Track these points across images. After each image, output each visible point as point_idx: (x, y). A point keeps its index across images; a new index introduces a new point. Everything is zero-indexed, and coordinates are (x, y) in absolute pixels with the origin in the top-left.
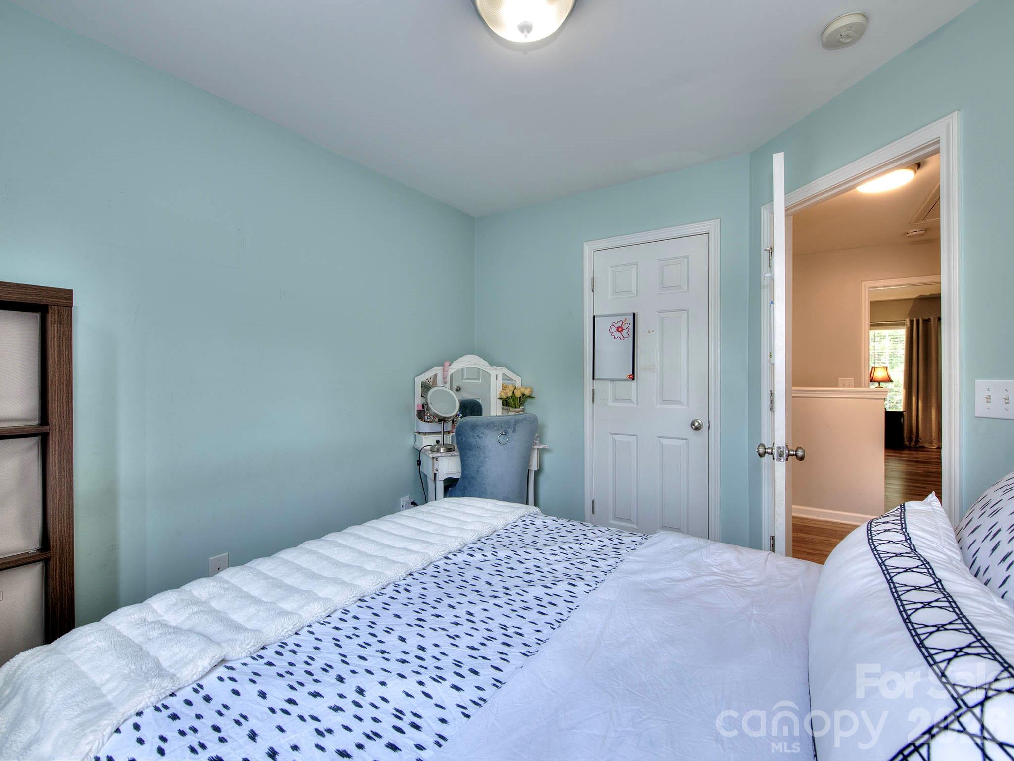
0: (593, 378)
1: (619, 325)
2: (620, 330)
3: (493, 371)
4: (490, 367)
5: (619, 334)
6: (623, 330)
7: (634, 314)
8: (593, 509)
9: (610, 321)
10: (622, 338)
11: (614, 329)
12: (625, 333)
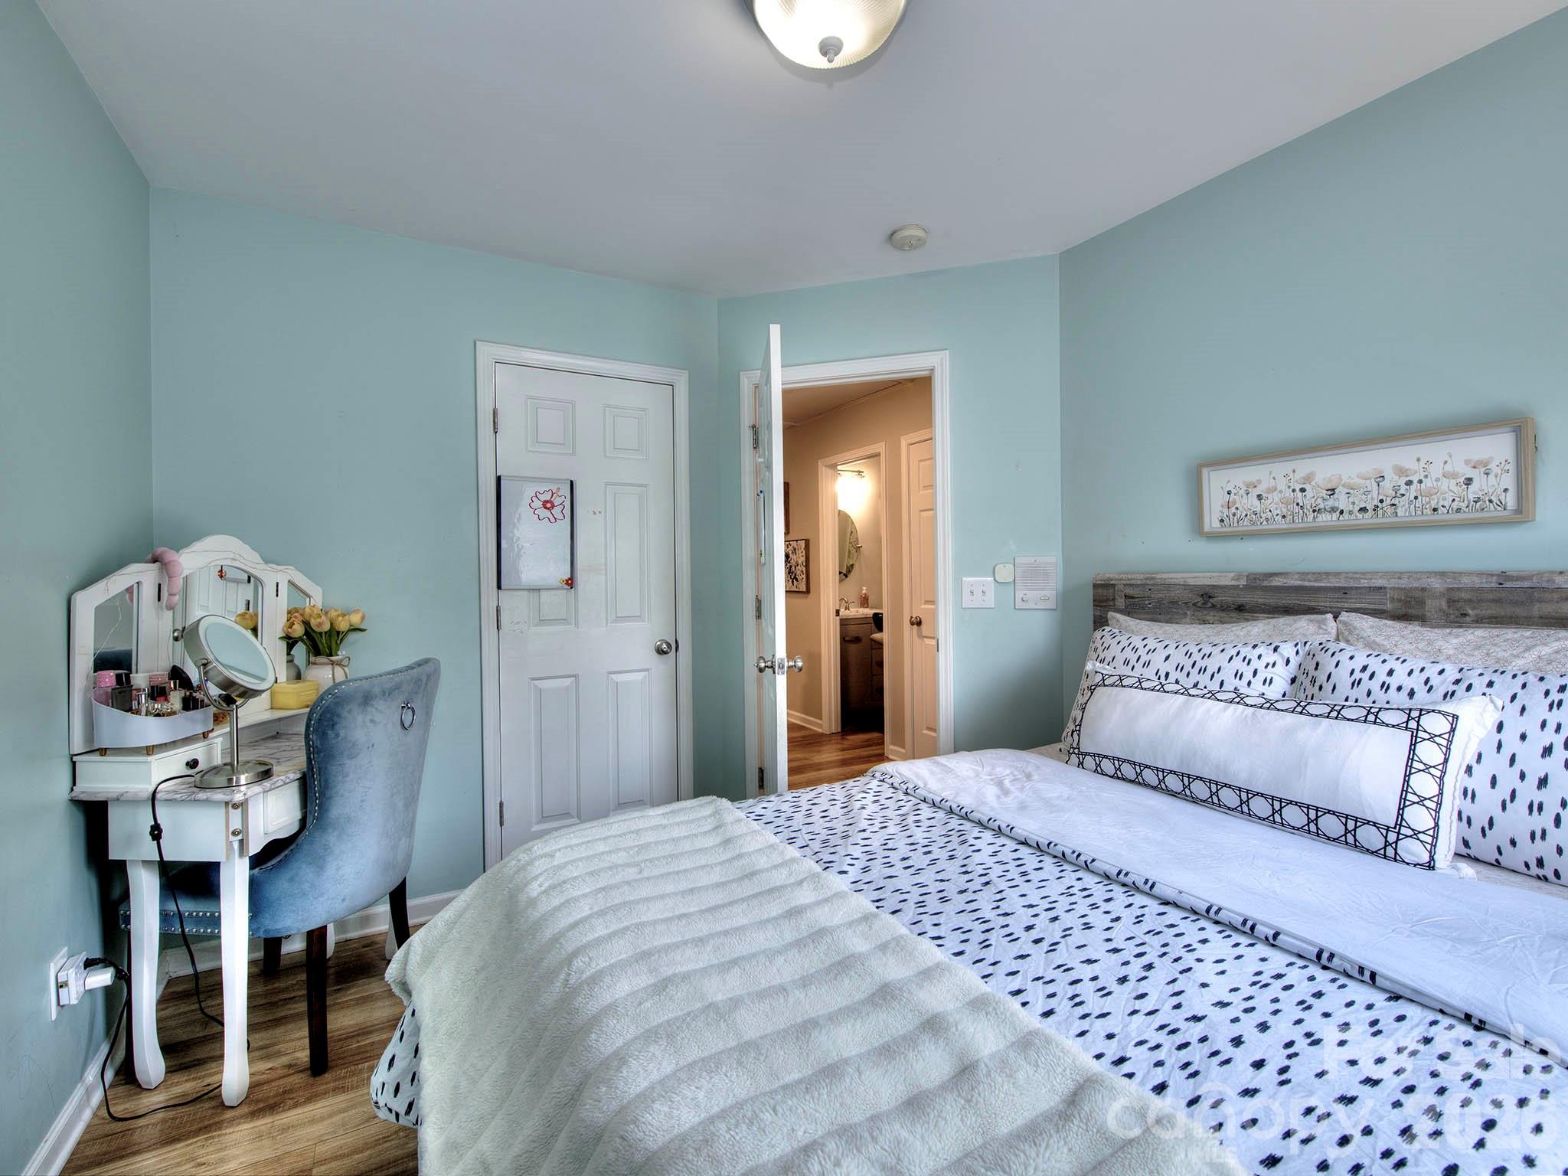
0: (499, 587)
1: (547, 497)
2: (548, 505)
3: (273, 576)
4: (265, 566)
5: (547, 513)
6: (553, 506)
7: (572, 482)
8: (501, 817)
9: (529, 491)
10: (553, 520)
11: (538, 504)
12: (556, 511)
